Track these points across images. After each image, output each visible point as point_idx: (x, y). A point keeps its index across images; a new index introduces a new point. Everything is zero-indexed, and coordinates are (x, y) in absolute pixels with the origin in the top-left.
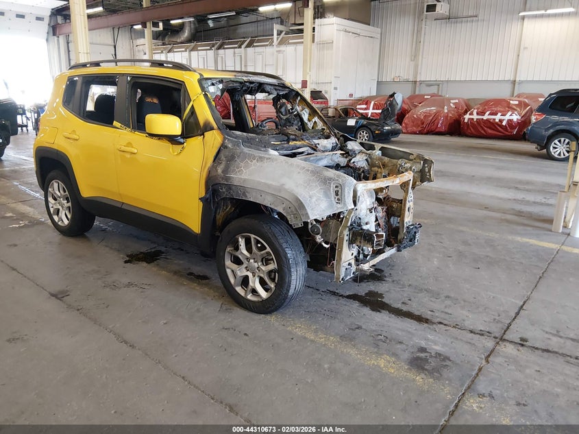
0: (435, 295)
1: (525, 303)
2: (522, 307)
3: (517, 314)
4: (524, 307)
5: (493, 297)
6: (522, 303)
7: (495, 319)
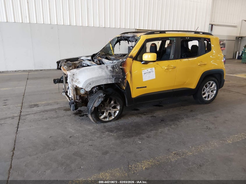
0: (51, 118)
1: (17, 130)
2: (18, 128)
3: (18, 125)
4: (17, 128)
5: (31, 127)
6: (18, 129)
7: (25, 120)
